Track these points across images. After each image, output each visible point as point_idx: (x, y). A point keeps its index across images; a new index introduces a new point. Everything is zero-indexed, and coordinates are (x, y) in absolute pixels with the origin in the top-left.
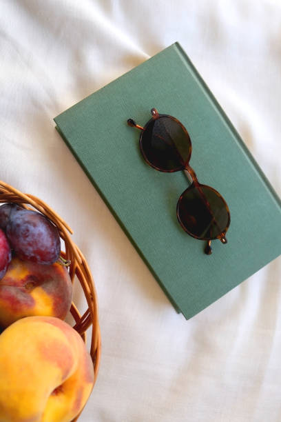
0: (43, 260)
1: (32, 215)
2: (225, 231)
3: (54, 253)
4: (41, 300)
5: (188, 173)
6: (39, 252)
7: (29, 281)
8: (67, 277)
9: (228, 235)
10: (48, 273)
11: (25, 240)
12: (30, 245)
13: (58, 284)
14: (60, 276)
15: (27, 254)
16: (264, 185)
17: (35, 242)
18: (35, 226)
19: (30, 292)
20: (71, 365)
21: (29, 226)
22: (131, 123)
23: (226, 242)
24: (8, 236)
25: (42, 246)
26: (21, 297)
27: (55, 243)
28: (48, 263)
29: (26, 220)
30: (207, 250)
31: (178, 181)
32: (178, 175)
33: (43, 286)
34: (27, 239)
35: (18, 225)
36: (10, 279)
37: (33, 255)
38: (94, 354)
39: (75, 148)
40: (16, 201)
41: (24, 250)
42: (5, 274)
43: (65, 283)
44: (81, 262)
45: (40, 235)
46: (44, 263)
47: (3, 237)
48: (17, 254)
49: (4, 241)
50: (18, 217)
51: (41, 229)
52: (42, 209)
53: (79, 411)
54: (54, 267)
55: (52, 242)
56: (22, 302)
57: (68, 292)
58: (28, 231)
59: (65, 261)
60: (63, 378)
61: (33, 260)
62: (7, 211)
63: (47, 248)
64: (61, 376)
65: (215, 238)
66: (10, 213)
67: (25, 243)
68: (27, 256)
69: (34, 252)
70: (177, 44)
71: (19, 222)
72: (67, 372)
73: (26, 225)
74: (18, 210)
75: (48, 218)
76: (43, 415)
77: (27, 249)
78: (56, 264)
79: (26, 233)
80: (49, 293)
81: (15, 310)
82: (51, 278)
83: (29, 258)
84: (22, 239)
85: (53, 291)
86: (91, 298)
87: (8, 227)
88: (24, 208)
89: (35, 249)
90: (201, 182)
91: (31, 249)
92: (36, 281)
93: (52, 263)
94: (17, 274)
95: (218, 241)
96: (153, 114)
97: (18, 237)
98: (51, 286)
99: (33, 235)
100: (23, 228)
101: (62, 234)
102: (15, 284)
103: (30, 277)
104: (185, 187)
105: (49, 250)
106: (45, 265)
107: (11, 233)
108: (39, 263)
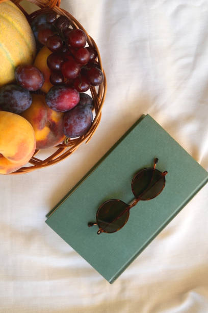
0: (67, 130)
1: (90, 119)
2: (105, 232)
3: (72, 135)
4: (44, 133)
5: (135, 201)
6: (71, 127)
8: (58, 144)
9: (103, 234)
10: (59, 133)
12: (74, 121)
13: (54, 141)
14: (58, 140)
15: (69, 121)
16: (139, 250)
17: (76, 124)
18: (85, 122)
19: (46, 126)
20: (16, 160)
22: (156, 160)
23: (98, 234)
24: (76, 108)
25: (75, 128)
26: (43, 121)
27: (78, 134)
29: (88, 116)
30: (90, 224)
31: (128, 197)
32: (132, 196)
33: (52, 133)
34: (77, 120)
35: (83, 113)
36: (51, 113)
37: (69, 124)
38: (21, 170)
39: (133, 131)
40: (96, 104)
42: (55, 110)
43: (55, 144)
45: (81, 126)
46: (65, 131)
48: (67, 115)
49: (73, 106)
51: (84, 125)
52: (95, 123)
54: (62, 136)
56: (40, 124)
57: (50, 146)
58: (82, 119)
59: (67, 141)
60: (9, 158)
61: (66, 125)
62: (89, 102)
63: (74, 131)
64: (10, 156)
65: (99, 227)
66: (89, 105)
67: (75, 118)
68: (67, 121)
69: (71, 125)
71: (86, 112)
72: (13, 158)
73: (85, 117)
74: (91, 108)
75: (91, 127)
77: (71, 120)
78: (65, 136)
79: (80, 118)
80: (48, 137)
81: (35, 120)
82: (56, 136)
84: (76, 116)
85: (49, 139)
86: (49, 161)
87: (81, 107)
88: (93, 109)
89: (73, 125)
90: (130, 210)
91: (72, 122)
92: (52, 127)
94: (55, 116)
95: (98, 229)
96: (164, 172)
97: (77, 114)
98: (52, 136)
99: (80, 122)
100: (83, 115)
101: (83, 138)
102: (48, 116)
103: (54, 123)
104: (126, 201)
106: (64, 131)
107: (78, 109)
108: (65, 128)
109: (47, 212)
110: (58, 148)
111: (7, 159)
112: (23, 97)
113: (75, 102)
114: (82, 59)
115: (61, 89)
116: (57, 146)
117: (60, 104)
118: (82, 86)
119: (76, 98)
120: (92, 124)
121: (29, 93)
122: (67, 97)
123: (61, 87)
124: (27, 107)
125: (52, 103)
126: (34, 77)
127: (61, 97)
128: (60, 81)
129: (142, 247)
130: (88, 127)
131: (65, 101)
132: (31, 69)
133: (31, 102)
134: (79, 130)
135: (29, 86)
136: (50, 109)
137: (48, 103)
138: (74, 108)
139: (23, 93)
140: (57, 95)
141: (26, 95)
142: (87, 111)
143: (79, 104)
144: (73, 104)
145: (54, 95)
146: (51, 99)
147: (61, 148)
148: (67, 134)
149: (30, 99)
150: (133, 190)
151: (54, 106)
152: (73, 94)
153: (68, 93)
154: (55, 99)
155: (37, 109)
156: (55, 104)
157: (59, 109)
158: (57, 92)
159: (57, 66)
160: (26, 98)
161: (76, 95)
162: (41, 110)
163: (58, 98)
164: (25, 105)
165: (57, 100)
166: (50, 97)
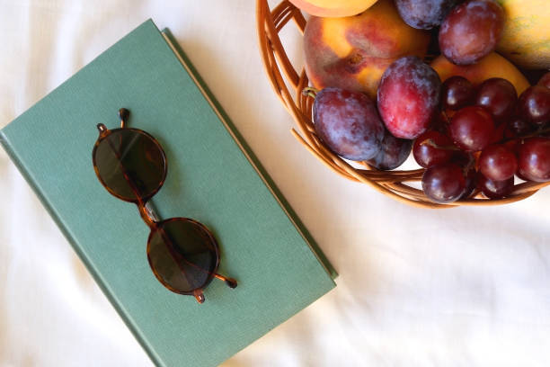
0: (335, 93)
1: (349, 153)
2: (100, 140)
3: (320, 102)
4: (338, 41)
5: (151, 218)
6: (339, 104)
7: (356, 65)
8: (309, 75)
9: (96, 135)
10: (331, 77)
11: (357, 119)
12: (350, 113)
13: (316, 62)
14: (316, 74)
15: (354, 101)
17: (342, 116)
18: (344, 139)
19: (354, 50)
21: (352, 139)
22: (232, 283)
23: (99, 126)
24: (381, 125)
25: (334, 112)
26: (364, 43)
27: (318, 117)
28: (329, 90)
29: (356, 147)
30: (126, 115)
31: (167, 205)
32: (167, 214)
33: (336, 59)
34: (353, 121)
35: (366, 139)
36: (379, 67)
37: (347, 100)
39: (306, 247)
40: (380, 174)
41: (359, 105)
42: (384, 75)
44: (282, 92)
45: (337, 127)
46: (333, 90)
47: (387, 124)
48: (368, 102)
49: (386, 118)
51: (337, 134)
52: (337, 162)
54: (323, 84)
55: (321, 118)
56: (362, 36)
57: (306, 52)
58: (353, 132)
59: (310, 94)
61: (347, 94)
62: (388, 159)
63: (328, 110)
65: (113, 131)
66: (383, 157)
67: (356, 116)
68: (354, 98)
69: (344, 104)
71: (366, 144)
73: (356, 140)
74: (373, 161)
75: (329, 150)
77: (354, 107)
79: (355, 128)
80: (327, 50)
81: (371, 25)
82: (326, 71)
83: (352, 95)
84: (361, 121)
85: (322, 52)
86: (271, 44)
87: (381, 138)
88: (370, 166)
89: (343, 108)
90: (133, 206)
91: (349, 108)
92: (347, 65)
93: (324, 90)
94: (371, 74)
95: (109, 127)
96: (202, 296)
97: (366, 123)
98: (327, 59)
99: (345, 126)
100: (359, 136)
101: (310, 129)
102: (374, 60)
103: (355, 70)
104: (157, 198)
105: (326, 106)
106: (333, 87)
107: (376, 128)
108: (340, 90)
110: (300, 74)
112: (430, 6)
113: (396, 126)
114: (491, 161)
115: (433, 95)
116: (304, 73)
117: (397, 87)
118: (430, 148)
119: (405, 128)
120: (336, 155)
121: (436, 22)
122: (410, 106)
123: (436, 98)
124: (403, 11)
125: (402, 68)
126: (472, 37)
127: (413, 93)
128: (451, 100)
130: (331, 143)
131: (404, 100)
132: (491, 35)
133: (414, 24)
134: (328, 120)
135: (452, 24)
136: (388, 64)
137: (405, 59)
138: (381, 119)
139: (439, 8)
140: (420, 83)
141: (432, 13)
142: (368, 149)
143: (387, 133)
144: (391, 119)
145: (420, 77)
146: (412, 67)
147: (300, 81)
148: (324, 93)
149: (421, 23)
151: (396, 71)
152: (415, 122)
153: (417, 110)
154: (411, 77)
155: (395, 34)
156: (399, 75)
157: (385, 83)
158: (427, 84)
159: (485, 101)
160: (426, 14)
161: (410, 130)
162: (391, 43)
163: (411, 83)
164: (411, 9)
165: (408, 81)
166: (419, 67)
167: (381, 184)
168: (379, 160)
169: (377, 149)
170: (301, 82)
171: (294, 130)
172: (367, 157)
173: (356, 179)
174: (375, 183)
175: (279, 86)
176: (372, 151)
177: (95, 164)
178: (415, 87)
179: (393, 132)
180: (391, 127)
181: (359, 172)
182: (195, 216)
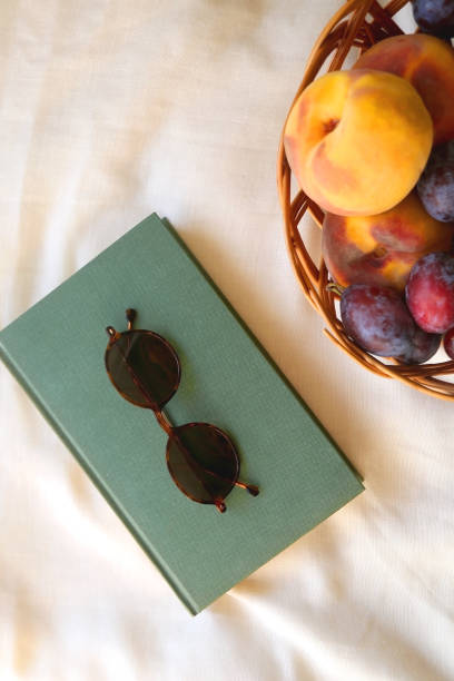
0: (362, 292)
1: (380, 350)
2: (111, 345)
3: (348, 301)
4: (363, 237)
5: (169, 424)
6: (369, 302)
7: (381, 259)
8: (330, 267)
9: (106, 340)
10: (356, 273)
11: (388, 317)
12: (380, 311)
13: (341, 257)
14: (339, 269)
15: (384, 298)
16: (54, 416)
17: (374, 314)
18: (376, 337)
19: (379, 245)
20: (315, 162)
21: (383, 336)
22: (254, 491)
23: (108, 329)
24: (410, 320)
25: (363, 310)
26: (390, 239)
27: (348, 316)
28: (356, 287)
29: (387, 344)
30: (132, 315)
31: (181, 411)
32: (181, 420)
33: (361, 255)
34: (384, 319)
35: (397, 336)
36: (408, 262)
37: (376, 298)
38: (286, 169)
40: (410, 369)
41: (388, 303)
42: (413, 270)
43: (332, 258)
44: (311, 292)
45: (367, 326)
46: (361, 287)
47: (417, 319)
48: (398, 298)
49: (416, 313)
50: (400, 347)
51: (367, 332)
52: (368, 359)
53: (301, 97)
54: (349, 280)
55: (351, 316)
56: (387, 232)
57: (328, 247)
58: (384, 330)
59: (334, 290)
60: (323, 146)
61: (375, 291)
62: (418, 353)
63: (357, 308)
64: (327, 149)
65: (122, 334)
66: (412, 352)
67: (387, 314)
68: (383, 295)
69: (373, 302)
70: (194, 613)
71: (397, 341)
72: (320, 154)
73: (387, 337)
74: (403, 356)
75: (359, 348)
76: (346, 97)
77: (384, 304)
78: (346, 286)
79: (386, 326)
80: (352, 246)
81: (396, 220)
82: (351, 266)
83: (381, 293)
84: (392, 318)
85: (347, 249)
86: (295, 241)
87: (412, 333)
88: (398, 360)
89: (373, 305)
90: (151, 412)
91: (379, 306)
92: (373, 261)
93: (351, 287)
94: (398, 269)
95: (119, 330)
96: (223, 504)
97: (396, 321)
98: (351, 255)
99: (376, 324)
100: (391, 333)
101: (338, 327)
102: (401, 255)
103: (381, 264)
104: (170, 405)
105: (355, 305)
106: (360, 284)
107: (406, 324)
108: (368, 287)
109: (174, 221)
111: (321, 143)
113: (426, 322)
116: (324, 264)
117: (426, 284)
119: (434, 323)
120: (365, 351)
122: (441, 302)
124: (429, 206)
125: (431, 265)
127: (443, 289)
129: (60, 424)
130: (361, 340)
131: (434, 296)
133: (440, 218)
134: (357, 318)
136: (415, 260)
137: (433, 256)
138: (411, 315)
140: (449, 279)
142: (400, 345)
143: (417, 327)
144: (421, 315)
145: (449, 273)
146: (440, 264)
148: (351, 291)
149: (447, 217)
150: (196, 424)
151: (424, 269)
152: (446, 317)
153: (448, 306)
154: (440, 274)
155: (421, 229)
156: (428, 273)
157: (413, 280)
161: (441, 324)
162: (417, 238)
163: (441, 280)
164: (437, 204)
165: (437, 278)
166: (447, 263)
167: (411, 379)
168: (408, 355)
169: (408, 345)
170: (321, 275)
171: (327, 331)
172: (398, 353)
173: (387, 376)
174: (406, 378)
175: (307, 287)
176: (403, 347)
177: (108, 370)
178: (444, 283)
179: (423, 327)
180: (421, 323)
181: (389, 367)
182: (212, 421)
